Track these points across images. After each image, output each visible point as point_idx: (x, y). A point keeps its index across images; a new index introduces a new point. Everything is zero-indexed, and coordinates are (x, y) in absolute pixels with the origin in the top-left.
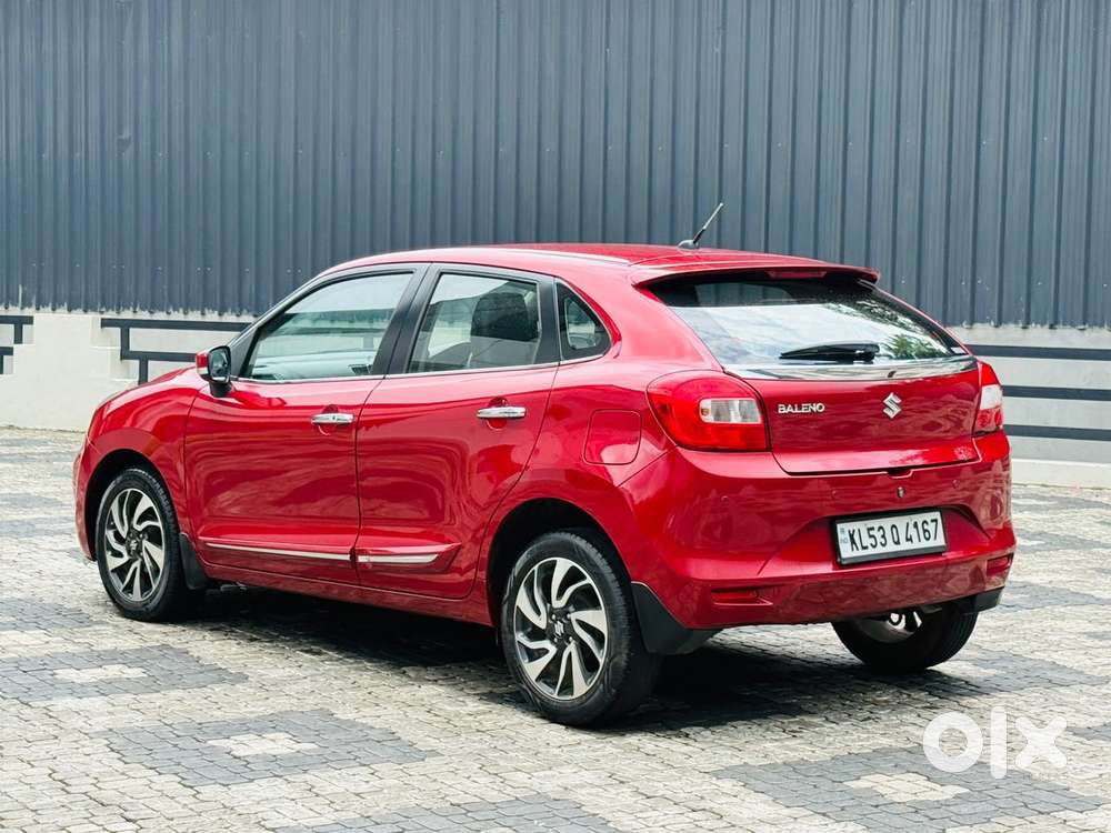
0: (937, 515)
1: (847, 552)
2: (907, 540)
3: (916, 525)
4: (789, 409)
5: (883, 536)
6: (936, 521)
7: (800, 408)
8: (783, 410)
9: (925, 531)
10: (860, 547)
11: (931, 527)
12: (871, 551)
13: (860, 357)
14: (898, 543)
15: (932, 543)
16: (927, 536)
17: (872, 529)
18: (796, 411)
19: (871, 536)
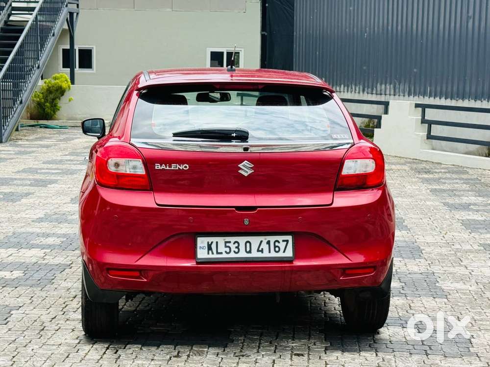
0: (289, 238)
1: (202, 254)
2: (258, 251)
3: (268, 243)
4: (163, 167)
5: (237, 247)
6: (287, 241)
7: (170, 166)
8: (158, 167)
9: (275, 247)
10: (215, 251)
11: (282, 245)
12: (224, 256)
13: (236, 138)
14: (250, 252)
15: (281, 254)
16: (277, 249)
17: (230, 242)
18: (168, 168)
19: (226, 246)
